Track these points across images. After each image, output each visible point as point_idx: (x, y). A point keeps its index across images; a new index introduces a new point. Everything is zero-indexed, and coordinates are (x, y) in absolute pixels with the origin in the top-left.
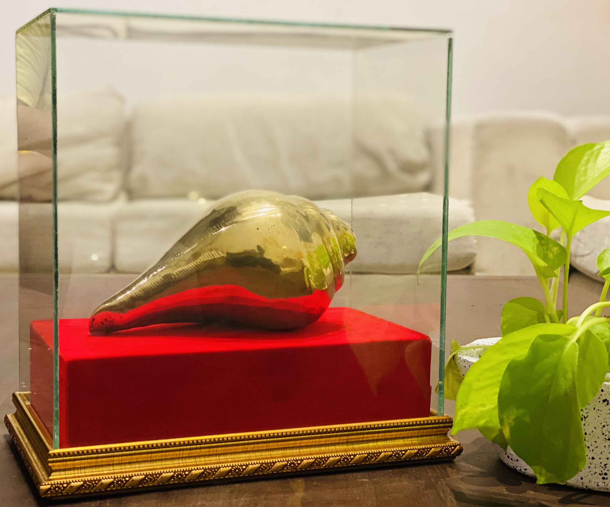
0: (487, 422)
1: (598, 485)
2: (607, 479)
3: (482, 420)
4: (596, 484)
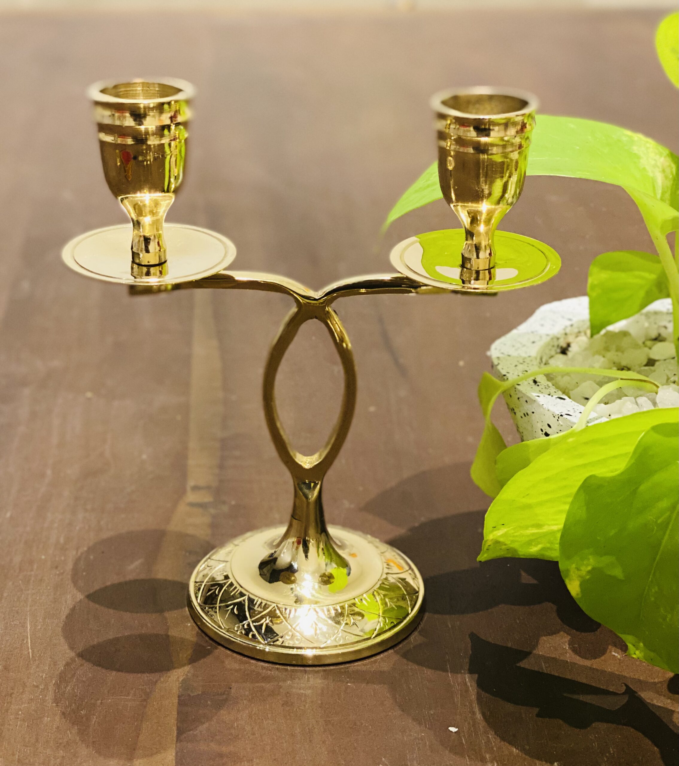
0: (543, 549)
3: (536, 545)
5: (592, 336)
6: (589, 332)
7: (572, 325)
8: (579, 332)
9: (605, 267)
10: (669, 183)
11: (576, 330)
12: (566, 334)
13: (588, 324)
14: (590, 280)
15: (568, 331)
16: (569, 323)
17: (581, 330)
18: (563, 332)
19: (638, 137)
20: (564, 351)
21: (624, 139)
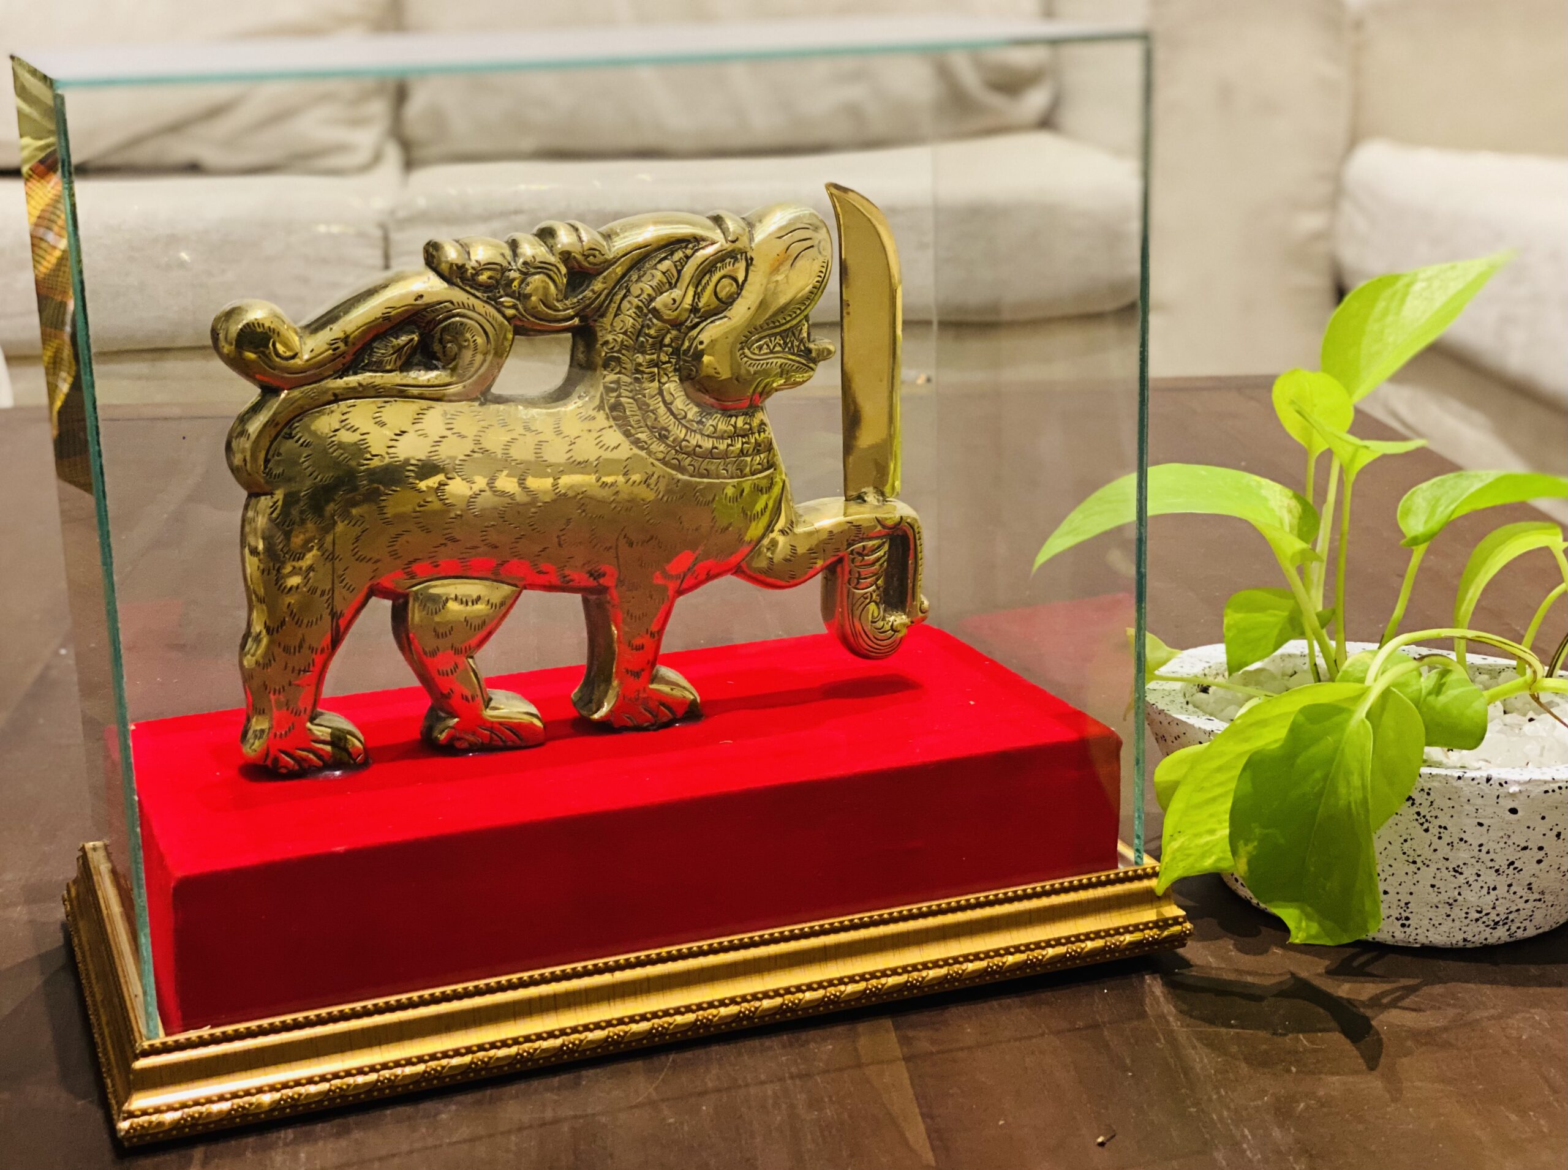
1: (1393, 936)
2: (1409, 926)
4: (1391, 934)
5: (1230, 675)
6: (1226, 674)
7: (1210, 667)
8: (1218, 674)
9: (1239, 608)
10: (1295, 521)
11: (1215, 672)
12: (1205, 675)
13: (1226, 666)
14: (1226, 621)
15: (1206, 672)
16: (1207, 665)
17: (1219, 672)
18: (1203, 672)
19: (1265, 482)
20: (1205, 690)
21: (1253, 483)
